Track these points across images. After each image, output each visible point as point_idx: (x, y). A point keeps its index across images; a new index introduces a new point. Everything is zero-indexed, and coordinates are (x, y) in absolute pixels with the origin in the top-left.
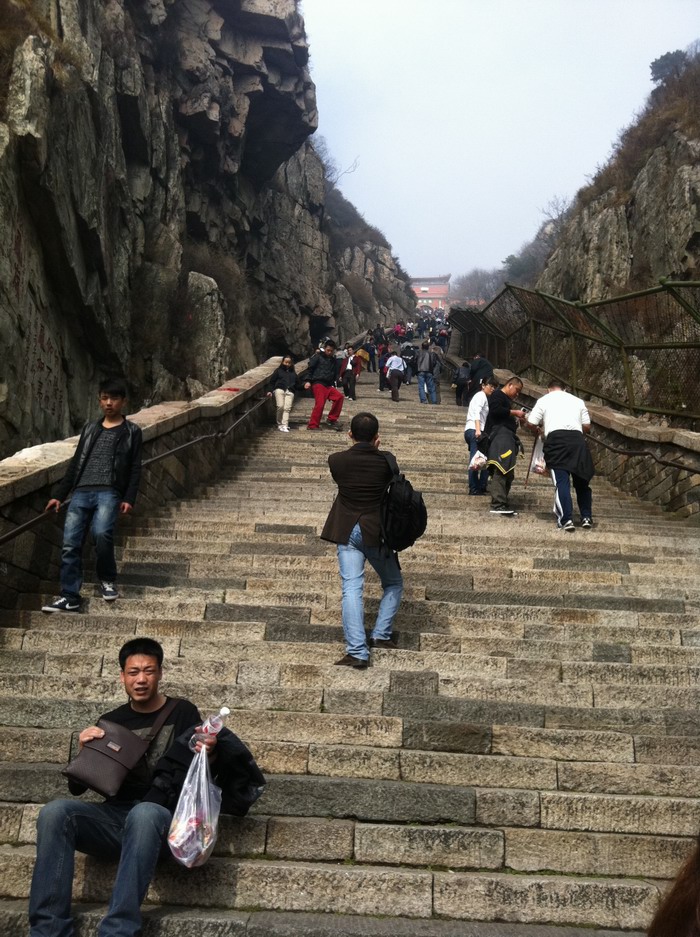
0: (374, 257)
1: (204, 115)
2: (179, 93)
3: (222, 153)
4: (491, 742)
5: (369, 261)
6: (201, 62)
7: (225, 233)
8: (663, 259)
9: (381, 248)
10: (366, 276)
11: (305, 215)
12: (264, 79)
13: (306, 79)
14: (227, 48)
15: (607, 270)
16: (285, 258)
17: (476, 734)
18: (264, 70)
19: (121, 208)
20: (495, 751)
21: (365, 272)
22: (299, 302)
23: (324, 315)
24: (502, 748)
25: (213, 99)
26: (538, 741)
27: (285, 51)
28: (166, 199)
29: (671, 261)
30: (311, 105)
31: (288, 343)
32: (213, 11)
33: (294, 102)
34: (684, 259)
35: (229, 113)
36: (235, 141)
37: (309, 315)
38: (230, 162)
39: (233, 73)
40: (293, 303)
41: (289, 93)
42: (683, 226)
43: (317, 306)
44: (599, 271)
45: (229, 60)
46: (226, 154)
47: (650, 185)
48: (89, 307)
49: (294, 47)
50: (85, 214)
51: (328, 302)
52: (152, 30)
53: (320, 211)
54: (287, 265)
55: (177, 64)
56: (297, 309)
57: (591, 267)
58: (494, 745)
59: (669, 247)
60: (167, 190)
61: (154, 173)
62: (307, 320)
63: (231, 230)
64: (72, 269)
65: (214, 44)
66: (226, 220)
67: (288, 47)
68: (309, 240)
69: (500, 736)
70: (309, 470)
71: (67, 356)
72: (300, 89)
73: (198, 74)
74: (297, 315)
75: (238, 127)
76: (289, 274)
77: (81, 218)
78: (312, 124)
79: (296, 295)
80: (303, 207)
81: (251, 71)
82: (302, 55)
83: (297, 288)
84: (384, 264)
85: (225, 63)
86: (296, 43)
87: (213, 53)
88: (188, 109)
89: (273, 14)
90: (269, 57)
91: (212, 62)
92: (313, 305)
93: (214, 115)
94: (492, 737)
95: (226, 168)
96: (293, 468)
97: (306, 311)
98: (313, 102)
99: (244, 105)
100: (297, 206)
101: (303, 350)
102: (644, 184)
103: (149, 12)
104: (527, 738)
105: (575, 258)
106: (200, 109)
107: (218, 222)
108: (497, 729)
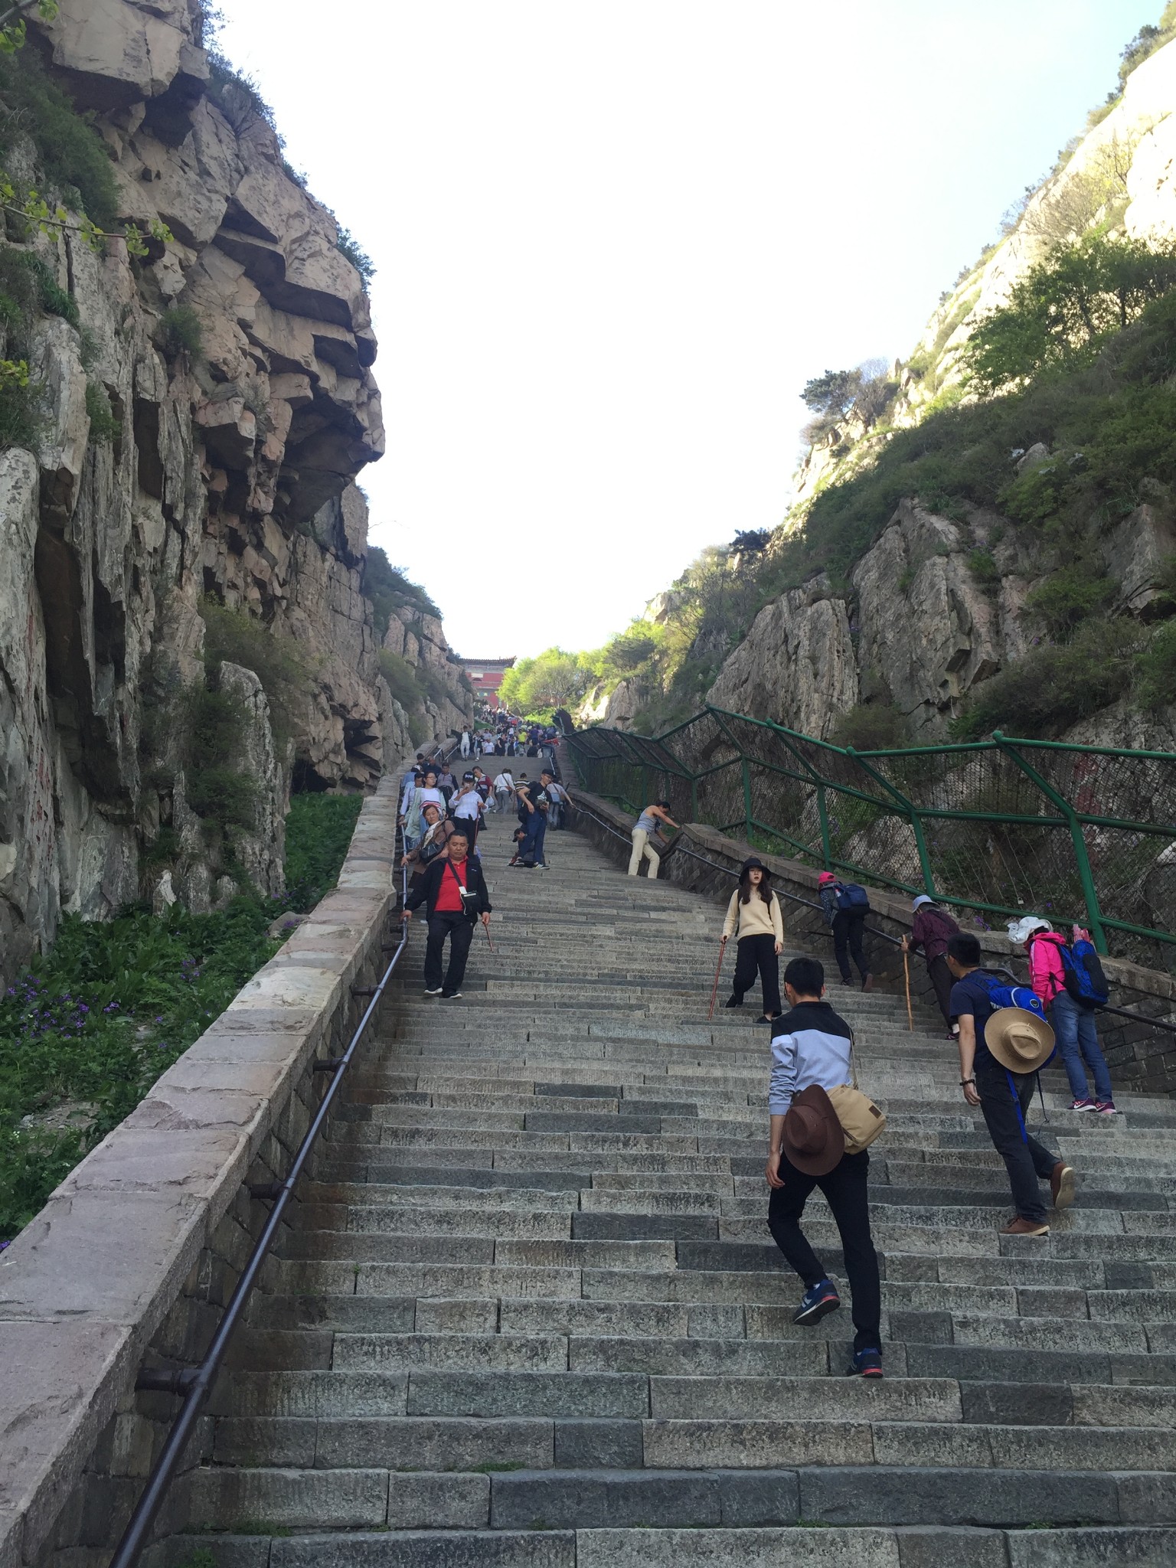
0: (415, 628)
1: (233, 428)
2: (197, 395)
3: (253, 482)
4: (1072, 1407)
5: (411, 635)
6: (230, 351)
7: (245, 598)
8: (911, 679)
9: (428, 617)
10: (406, 657)
11: (340, 570)
12: (314, 379)
13: (371, 386)
14: (260, 332)
15: (829, 689)
16: (311, 633)
17: (1053, 1397)
18: (315, 367)
19: (135, 566)
20: (1077, 1419)
21: (405, 650)
22: (330, 699)
23: (367, 719)
24: (1085, 1415)
25: (247, 407)
26: (1130, 1403)
27: (345, 345)
28: (183, 551)
29: (924, 684)
30: (376, 418)
31: (315, 760)
32: (244, 279)
33: (354, 417)
34: (944, 684)
35: (266, 426)
36: (269, 465)
37: (343, 717)
38: (262, 496)
39: (269, 368)
40: (323, 699)
41: (349, 404)
42: (940, 639)
43: (356, 705)
44: (816, 691)
45: (265, 350)
46: (257, 484)
47: (883, 576)
48: (100, 719)
49: (358, 338)
50: (106, 580)
51: (372, 699)
52: (164, 300)
53: (361, 565)
54: (314, 643)
55: (197, 353)
56: (327, 707)
57: (804, 683)
58: (1076, 1412)
59: (919, 664)
60: (184, 536)
61: (168, 512)
62: (340, 724)
63: (255, 594)
64: (87, 662)
65: (244, 325)
66: (249, 580)
67: (349, 338)
68: (345, 608)
69: (1082, 1399)
70: (512, 986)
71: (59, 793)
72: (365, 398)
73: (225, 368)
74: (326, 718)
75: (275, 449)
76: (317, 655)
77: (100, 581)
78: (377, 449)
79: (326, 688)
80: (337, 558)
81: (297, 368)
82: (367, 351)
83: (328, 679)
84: (431, 640)
85: (258, 352)
86: (359, 334)
87: (245, 340)
88: (209, 418)
89: (331, 291)
90: (323, 349)
91: (245, 353)
92: (351, 704)
93: (248, 429)
94: (1073, 1400)
95: (256, 505)
96: (491, 983)
97: (340, 710)
98: (379, 416)
99: (284, 417)
100: (328, 556)
101: (335, 771)
102: (874, 575)
103: (159, 276)
104: (1115, 1400)
105: (774, 667)
106: (226, 421)
107: (240, 582)
108: (1076, 1388)
